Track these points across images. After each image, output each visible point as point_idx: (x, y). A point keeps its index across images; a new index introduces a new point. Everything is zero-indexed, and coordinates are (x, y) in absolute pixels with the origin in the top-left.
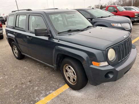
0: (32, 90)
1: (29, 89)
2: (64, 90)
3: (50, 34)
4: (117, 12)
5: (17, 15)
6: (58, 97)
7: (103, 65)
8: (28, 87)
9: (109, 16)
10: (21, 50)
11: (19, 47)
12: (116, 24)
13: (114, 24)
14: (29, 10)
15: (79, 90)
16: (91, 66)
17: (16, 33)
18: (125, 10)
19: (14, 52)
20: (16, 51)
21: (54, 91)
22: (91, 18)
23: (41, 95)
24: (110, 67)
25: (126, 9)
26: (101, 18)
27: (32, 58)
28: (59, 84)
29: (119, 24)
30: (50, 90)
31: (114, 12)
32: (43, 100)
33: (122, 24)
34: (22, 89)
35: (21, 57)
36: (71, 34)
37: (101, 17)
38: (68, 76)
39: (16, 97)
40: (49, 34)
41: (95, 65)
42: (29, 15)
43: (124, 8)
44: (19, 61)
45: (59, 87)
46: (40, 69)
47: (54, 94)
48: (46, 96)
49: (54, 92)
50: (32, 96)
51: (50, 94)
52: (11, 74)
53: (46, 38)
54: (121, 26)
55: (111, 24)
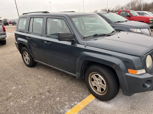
0: (54, 101)
1: (50, 100)
2: (90, 101)
3: (74, 39)
4: (130, 17)
5: (31, 18)
6: (85, 108)
7: (140, 73)
8: (48, 98)
12: (136, 30)
13: (133, 29)
14: (46, 12)
15: (107, 102)
16: (127, 74)
17: (29, 37)
18: (138, 15)
19: (24, 59)
20: (27, 57)
21: (79, 102)
23: (66, 107)
24: (148, 76)
25: (139, 13)
26: (118, 23)
27: (48, 65)
28: (83, 95)
29: (138, 29)
30: (74, 101)
31: (127, 17)
32: (69, 112)
33: (141, 29)
34: (42, 100)
35: (33, 64)
36: (97, 39)
37: (118, 21)
38: (95, 85)
39: (37, 110)
41: (131, 73)
42: (47, 18)
44: (30, 69)
45: (83, 98)
46: (56, 78)
47: (80, 105)
48: (72, 108)
49: (79, 104)
50: (55, 108)
51: (76, 106)
52: (25, 84)
53: (69, 43)
54: (140, 32)
55: (130, 29)
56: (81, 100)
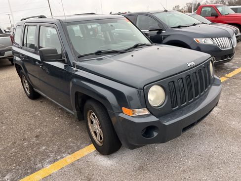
0: (36, 150)
1: (32, 149)
2: (86, 153)
3: (66, 59)
4: (217, 17)
5: (25, 26)
6: (73, 164)
8: (31, 146)
9: (195, 24)
10: (32, 83)
11: (29, 79)
12: (203, 40)
13: (198, 39)
14: (41, 17)
16: (121, 115)
17: (23, 55)
18: (232, 13)
19: (25, 86)
20: (27, 85)
21: (70, 154)
22: (158, 28)
23: (47, 161)
26: (178, 29)
27: (47, 97)
28: (82, 143)
29: (208, 39)
30: (63, 153)
31: (212, 16)
32: (47, 168)
33: (214, 39)
34: (22, 148)
37: (178, 26)
38: (94, 130)
39: (8, 161)
40: (63, 58)
42: (40, 26)
43: (232, 9)
45: (79, 148)
46: (59, 117)
47: (69, 159)
48: (55, 161)
49: (69, 156)
50: (33, 160)
51: (62, 160)
52: (12, 123)
54: (212, 43)
55: (194, 39)
56: (73, 151)
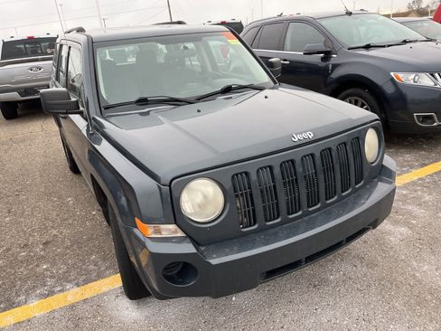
0: (32, 269)
1: (28, 265)
3: (85, 110)
6: (72, 307)
8: (28, 260)
9: (405, 42)
12: (412, 76)
13: (401, 75)
14: (77, 30)
16: (136, 231)
21: (78, 286)
23: (38, 292)
29: (423, 75)
30: (70, 282)
32: (32, 305)
36: (148, 113)
40: (81, 109)
41: (141, 231)
42: (70, 47)
46: (98, 210)
48: (48, 296)
50: (18, 287)
52: (23, 214)
54: (432, 84)
55: (392, 74)
56: (86, 282)
